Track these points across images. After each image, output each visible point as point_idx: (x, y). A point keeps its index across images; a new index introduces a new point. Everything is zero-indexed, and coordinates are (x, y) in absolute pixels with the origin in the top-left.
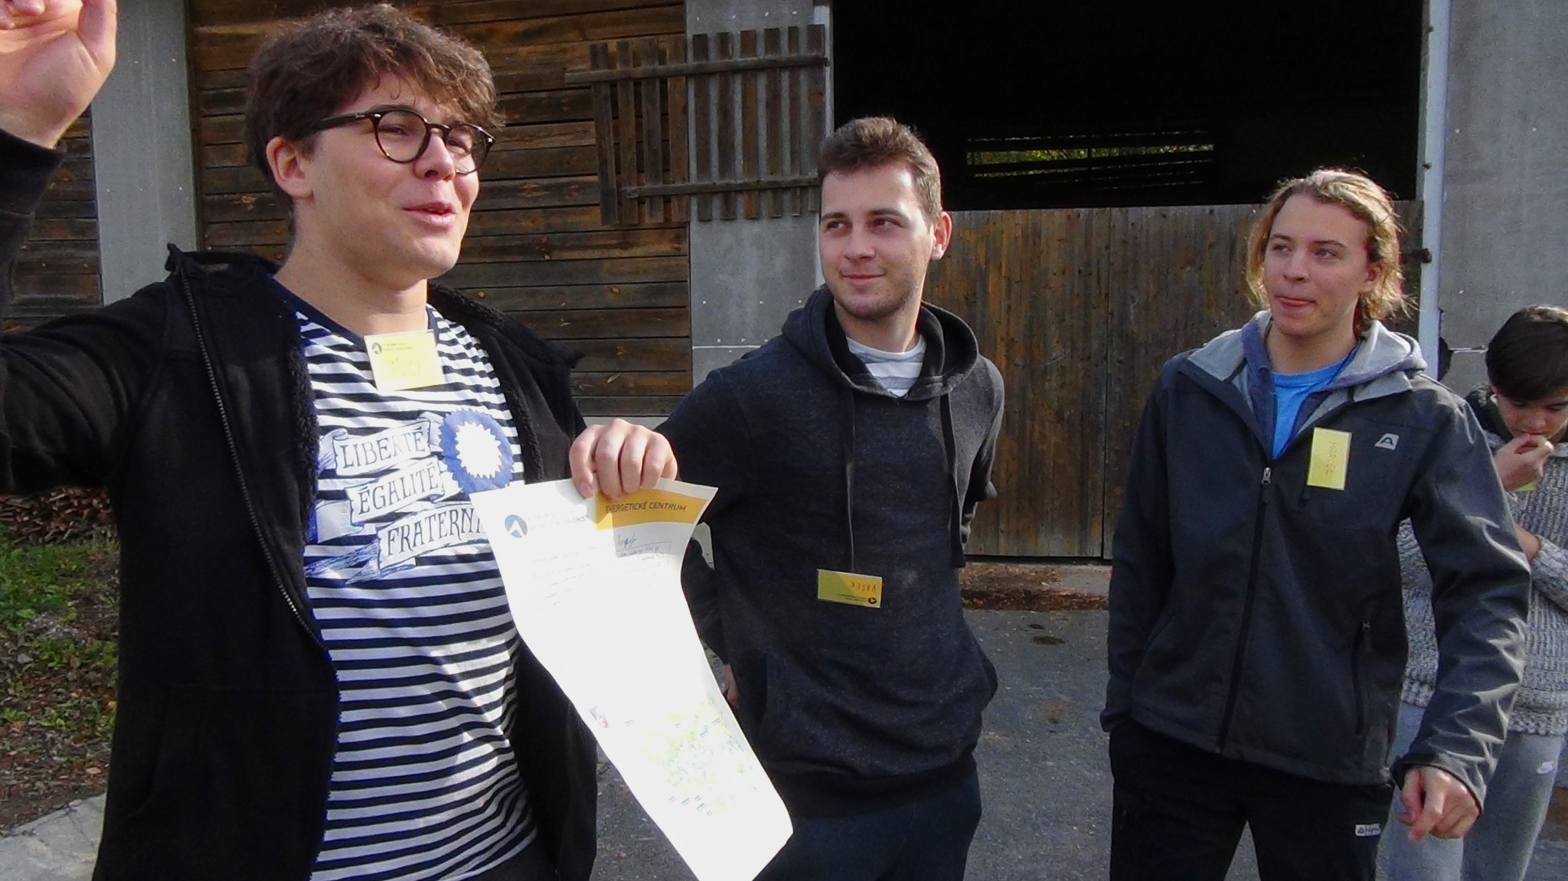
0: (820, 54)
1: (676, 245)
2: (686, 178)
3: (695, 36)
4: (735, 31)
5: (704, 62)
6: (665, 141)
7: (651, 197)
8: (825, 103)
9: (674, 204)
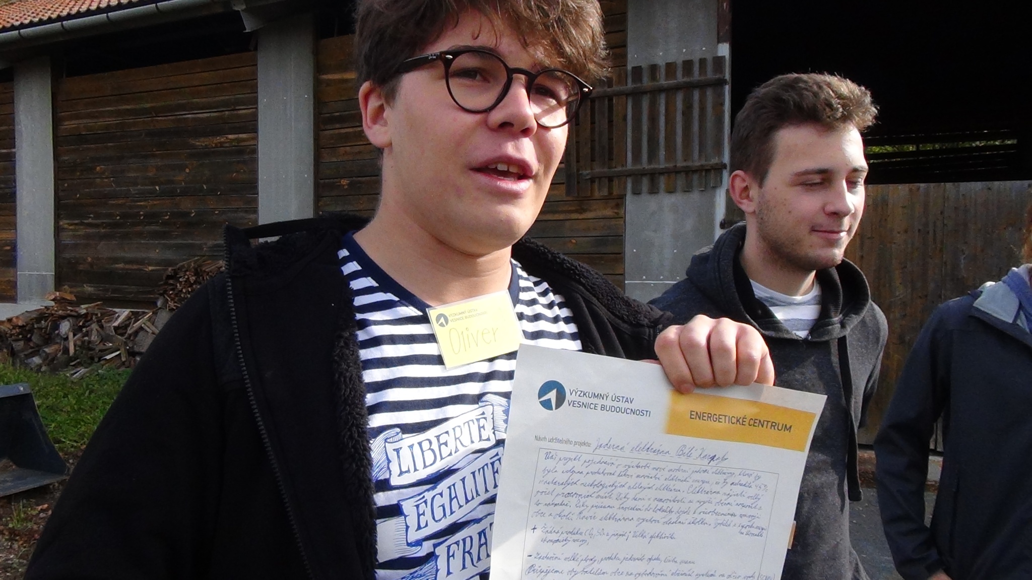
0: (721, 76)
1: (616, 211)
2: (624, 164)
3: (633, 68)
4: (661, 63)
5: (639, 85)
6: (611, 139)
7: (600, 178)
8: (724, 111)
9: (616, 182)
